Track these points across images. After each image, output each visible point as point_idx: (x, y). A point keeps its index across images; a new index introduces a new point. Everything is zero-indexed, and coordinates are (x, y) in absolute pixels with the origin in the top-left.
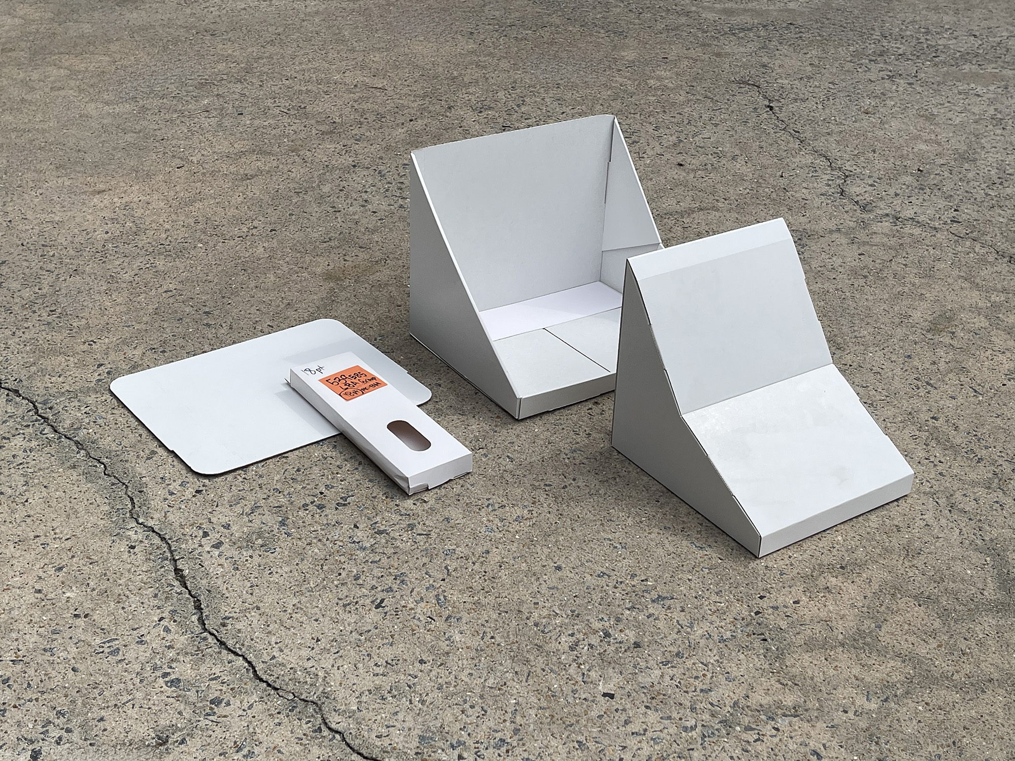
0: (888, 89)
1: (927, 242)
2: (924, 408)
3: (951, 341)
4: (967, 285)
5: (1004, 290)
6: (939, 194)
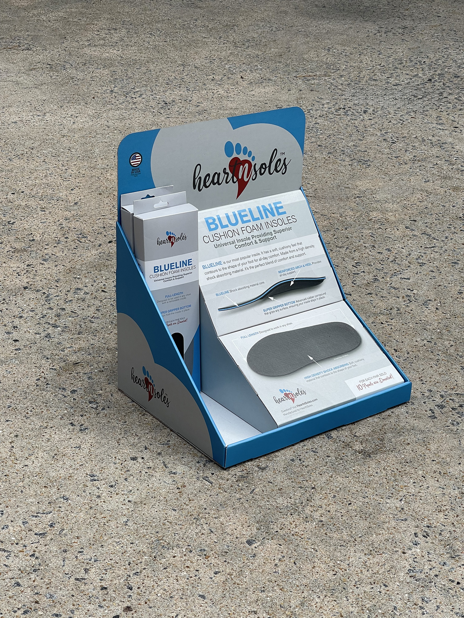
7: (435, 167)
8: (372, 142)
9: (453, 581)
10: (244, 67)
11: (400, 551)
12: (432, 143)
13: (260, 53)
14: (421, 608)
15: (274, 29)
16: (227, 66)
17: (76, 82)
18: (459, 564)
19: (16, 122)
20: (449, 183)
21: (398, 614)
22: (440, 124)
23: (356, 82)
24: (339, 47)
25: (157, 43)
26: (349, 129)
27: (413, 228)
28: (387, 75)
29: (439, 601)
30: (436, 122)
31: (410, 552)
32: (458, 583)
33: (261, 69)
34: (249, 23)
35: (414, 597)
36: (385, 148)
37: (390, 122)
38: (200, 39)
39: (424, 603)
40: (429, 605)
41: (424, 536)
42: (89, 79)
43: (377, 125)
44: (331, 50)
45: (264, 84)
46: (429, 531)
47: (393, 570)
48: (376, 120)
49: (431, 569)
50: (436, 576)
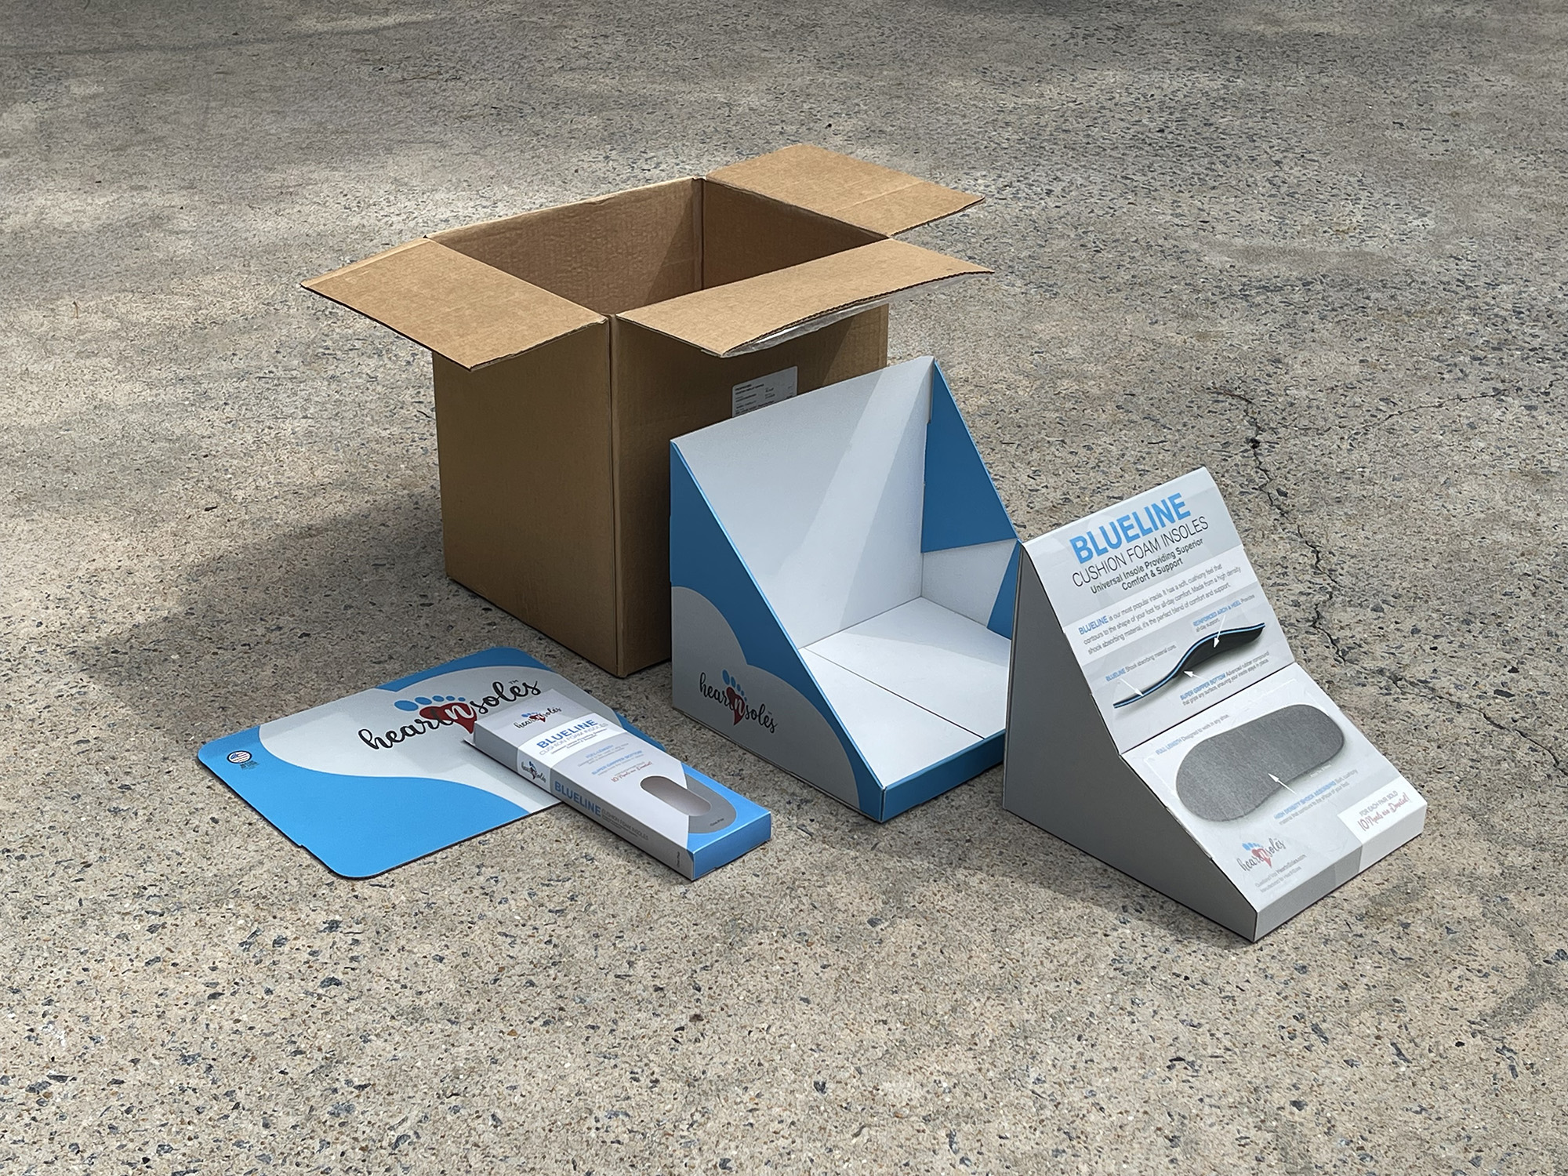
0: (1484, 416)
1: (1432, 733)
2: (1287, 1081)
3: (1395, 944)
4: (1472, 827)
5: (1540, 844)
6: (1494, 633)
7: (1169, 295)
8: (1061, 251)
9: (1178, 976)
10: (837, 108)
11: (1100, 932)
12: (1162, 252)
13: (863, 80)
14: (1131, 1014)
15: (887, 32)
16: (806, 107)
17: (543, 142)
18: (1189, 951)
19: (447, 221)
20: (1191, 325)
21: (1096, 1022)
22: (1178, 216)
23: (1034, 135)
24: (1002, 67)
25: (681, 63)
26: (1022, 225)
27: (1130, 407)
28: (1088, 121)
29: (1157, 1003)
30: (1170, 212)
31: (1115, 934)
32: (1186, 978)
33: (866, 112)
34: (842, 21)
35: (1121, 998)
36: (1083, 261)
37: (1092, 211)
38: (756, 53)
39: (1135, 1007)
40: (1142, 1009)
41: (1137, 911)
42: (567, 135)
43: (1069, 218)
44: (989, 73)
45: (872, 141)
46: (1144, 903)
47: (1089, 961)
48: (1068, 208)
49: (1145, 959)
50: (1154, 968)
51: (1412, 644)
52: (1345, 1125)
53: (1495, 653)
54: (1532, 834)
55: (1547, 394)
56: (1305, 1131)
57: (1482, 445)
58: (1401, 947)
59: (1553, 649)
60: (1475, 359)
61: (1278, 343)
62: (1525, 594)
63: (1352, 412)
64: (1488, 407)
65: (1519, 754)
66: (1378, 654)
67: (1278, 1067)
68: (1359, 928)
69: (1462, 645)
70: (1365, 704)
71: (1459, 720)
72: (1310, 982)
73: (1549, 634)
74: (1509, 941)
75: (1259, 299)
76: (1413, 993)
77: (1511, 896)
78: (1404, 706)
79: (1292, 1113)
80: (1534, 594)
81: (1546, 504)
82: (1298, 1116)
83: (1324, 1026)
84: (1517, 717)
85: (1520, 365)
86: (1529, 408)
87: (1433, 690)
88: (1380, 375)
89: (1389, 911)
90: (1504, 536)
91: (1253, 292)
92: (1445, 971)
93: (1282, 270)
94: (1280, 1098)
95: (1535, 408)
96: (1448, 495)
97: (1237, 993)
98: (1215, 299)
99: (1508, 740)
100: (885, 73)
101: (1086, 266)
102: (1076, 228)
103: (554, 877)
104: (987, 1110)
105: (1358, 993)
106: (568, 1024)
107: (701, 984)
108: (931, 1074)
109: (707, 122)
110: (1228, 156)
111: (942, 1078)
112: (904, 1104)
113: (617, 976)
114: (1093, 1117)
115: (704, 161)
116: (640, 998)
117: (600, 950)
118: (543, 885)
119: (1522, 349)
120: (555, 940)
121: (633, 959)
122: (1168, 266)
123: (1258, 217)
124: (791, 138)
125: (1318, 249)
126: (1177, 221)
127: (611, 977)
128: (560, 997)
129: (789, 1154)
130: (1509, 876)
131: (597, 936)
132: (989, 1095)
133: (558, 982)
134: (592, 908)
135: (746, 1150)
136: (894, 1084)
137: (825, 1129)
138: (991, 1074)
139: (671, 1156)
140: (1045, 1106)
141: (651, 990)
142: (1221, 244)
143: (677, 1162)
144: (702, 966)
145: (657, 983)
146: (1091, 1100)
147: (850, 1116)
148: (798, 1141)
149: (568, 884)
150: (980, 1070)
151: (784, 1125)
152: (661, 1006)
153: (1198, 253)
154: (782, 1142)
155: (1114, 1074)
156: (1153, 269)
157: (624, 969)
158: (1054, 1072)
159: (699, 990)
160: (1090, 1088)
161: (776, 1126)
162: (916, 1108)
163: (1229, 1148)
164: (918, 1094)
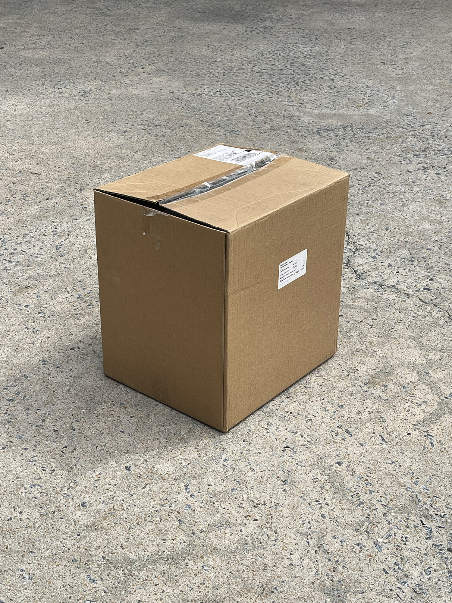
0: (418, 178)
1: (397, 306)
2: (334, 454)
3: (381, 394)
4: (414, 344)
5: (442, 350)
6: (423, 265)
51: (388, 271)
52: (359, 471)
53: (424, 273)
54: (439, 346)
55: (445, 168)
56: (342, 474)
57: (418, 189)
58: (383, 395)
59: (448, 270)
60: (415, 155)
61: (332, 151)
62: (436, 249)
63: (363, 179)
64: (420, 174)
65: (433, 314)
66: (374, 275)
67: (331, 448)
68: (365, 388)
69: (410, 270)
70: (369, 296)
71: (408, 301)
72: (345, 412)
73: (446, 264)
74: (430, 390)
75: (324, 134)
76: (389, 414)
77: (430, 372)
78: (385, 296)
79: (336, 467)
80: (440, 249)
81: (445, 212)
82: (339, 468)
83: (350, 430)
84: (433, 298)
85: (434, 157)
86: (437, 174)
87: (397, 289)
88: (375, 163)
89: (379, 380)
90: (427, 226)
91: (322, 131)
92: (402, 404)
93: (334, 122)
94: (330, 461)
95: (440, 174)
96: (404, 210)
97: (313, 418)
98: (306, 135)
99: (429, 308)
100: (166, 47)
101: (251, 123)
102: (247, 108)
103: (9, 385)
104: (203, 474)
105: (365, 415)
106: (14, 448)
107: (75, 428)
108: (178, 460)
109: (87, 69)
110: (312, 78)
111: (183, 461)
112: (166, 473)
113: (37, 426)
114: (250, 474)
115: (86, 85)
116: (47, 435)
117: (30, 416)
118: (4, 389)
119: (434, 150)
120: (9, 412)
121: (44, 419)
122: (286, 122)
123: (324, 101)
124: (125, 74)
125: (350, 113)
126: (290, 104)
127: (34, 427)
128: (10, 436)
129: (113, 498)
130: (430, 364)
131: (28, 409)
132: (204, 467)
133: (9, 430)
134: (26, 398)
135: (94, 498)
136: (161, 465)
137: (129, 486)
138: (205, 458)
139: (59, 502)
140: (228, 470)
141: (52, 431)
142: (308, 113)
143: (61, 505)
144: (76, 420)
145: (55, 428)
146: (249, 467)
147: (141, 480)
148: (117, 492)
149: (16, 388)
150: (200, 457)
151: (111, 486)
152: (57, 438)
153: (298, 117)
154: (110, 493)
155: (259, 455)
156: (280, 123)
157: (40, 423)
158: (232, 456)
159: (74, 430)
160: (248, 462)
161: (108, 486)
162: (171, 475)
163: (309, 484)
164: (172, 469)
